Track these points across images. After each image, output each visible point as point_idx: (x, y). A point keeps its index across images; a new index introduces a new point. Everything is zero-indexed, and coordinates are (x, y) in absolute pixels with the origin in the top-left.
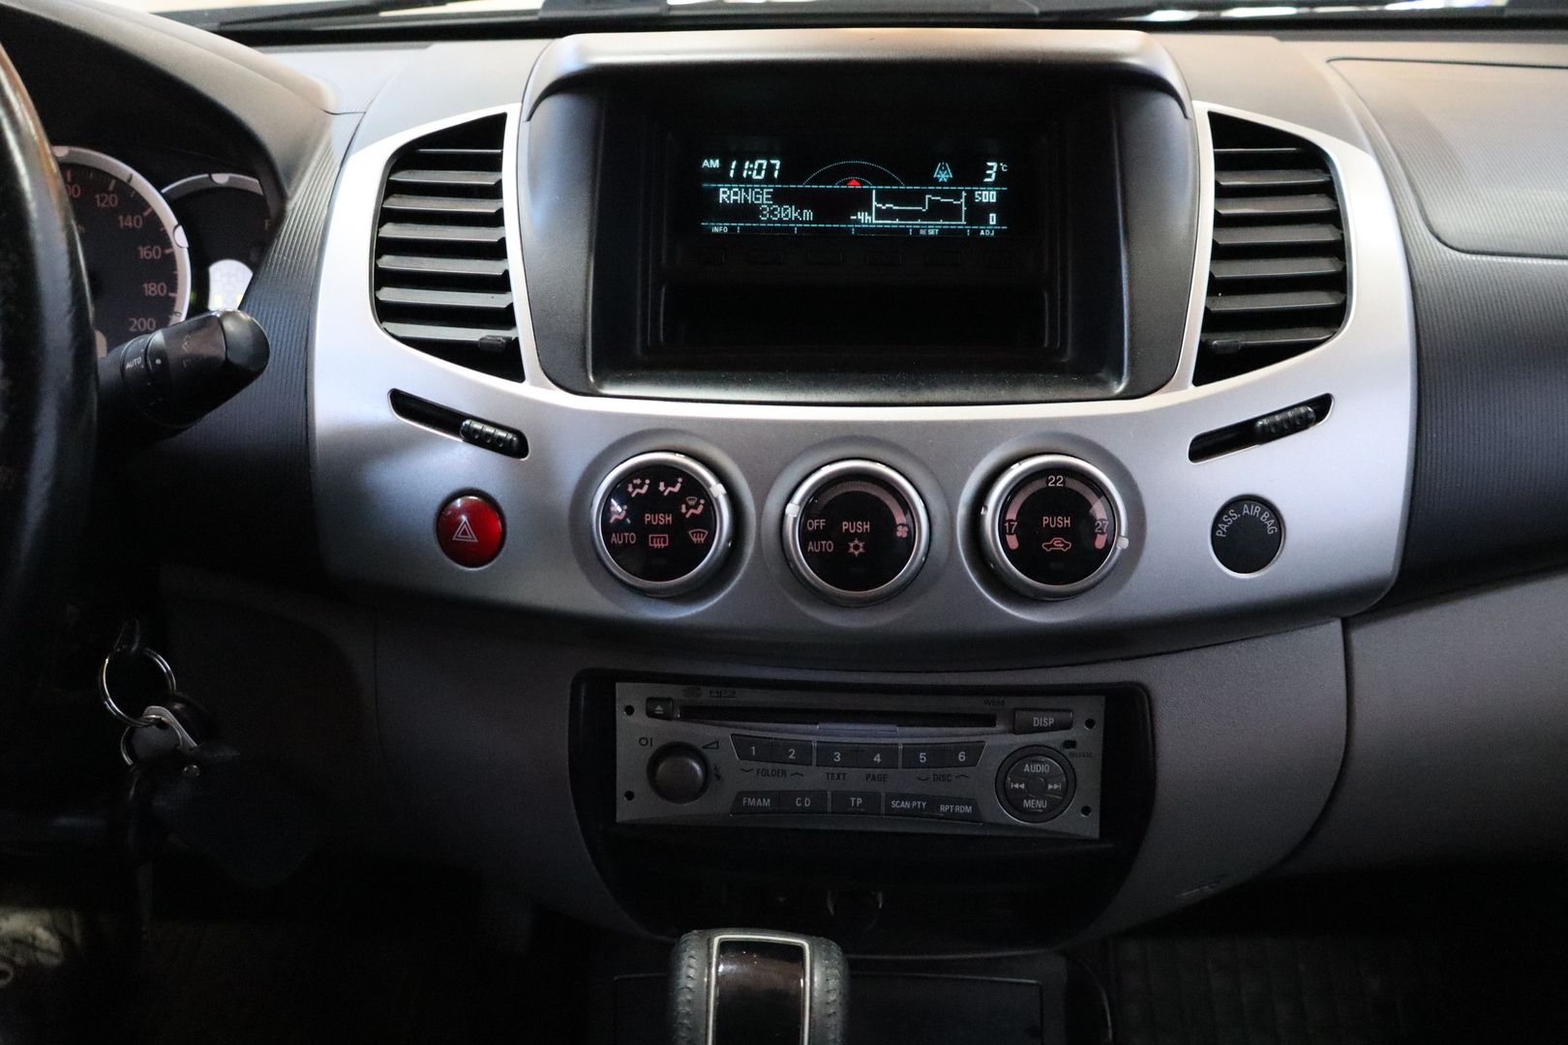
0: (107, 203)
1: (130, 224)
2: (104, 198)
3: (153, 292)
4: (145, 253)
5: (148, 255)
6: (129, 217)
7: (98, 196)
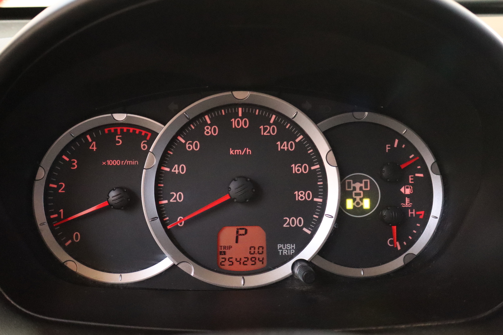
0: (269, 132)
1: (286, 148)
2: (266, 129)
3: (302, 198)
4: (296, 169)
5: (298, 170)
6: (285, 143)
7: (262, 127)
